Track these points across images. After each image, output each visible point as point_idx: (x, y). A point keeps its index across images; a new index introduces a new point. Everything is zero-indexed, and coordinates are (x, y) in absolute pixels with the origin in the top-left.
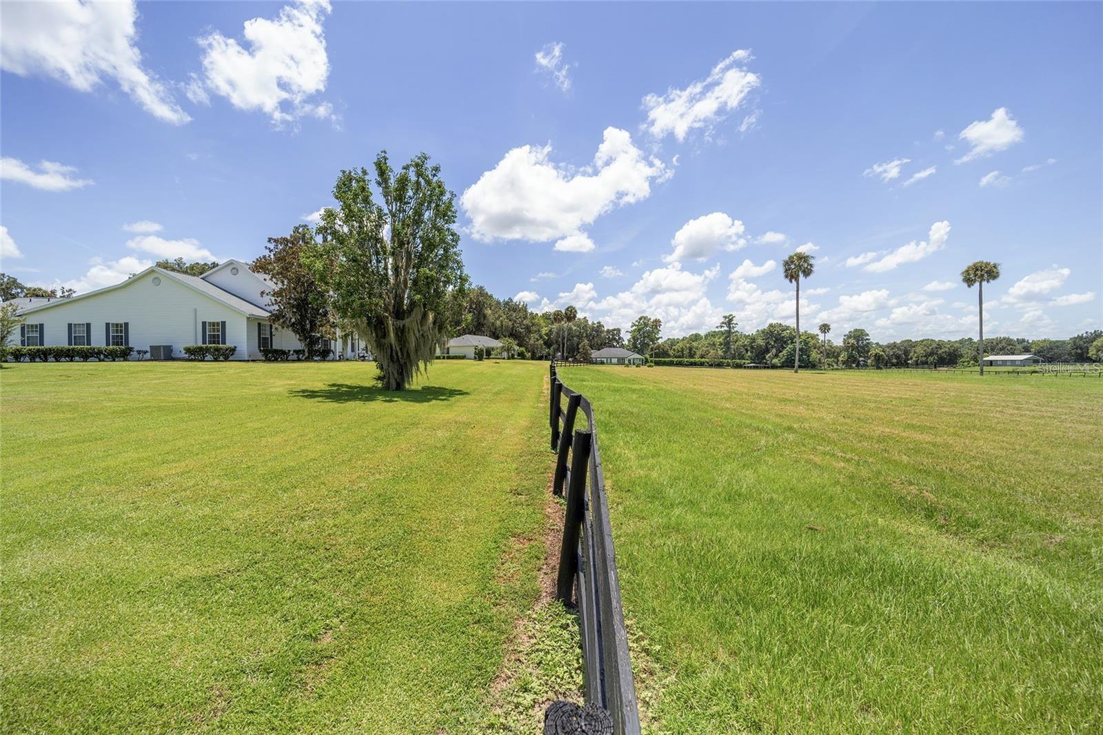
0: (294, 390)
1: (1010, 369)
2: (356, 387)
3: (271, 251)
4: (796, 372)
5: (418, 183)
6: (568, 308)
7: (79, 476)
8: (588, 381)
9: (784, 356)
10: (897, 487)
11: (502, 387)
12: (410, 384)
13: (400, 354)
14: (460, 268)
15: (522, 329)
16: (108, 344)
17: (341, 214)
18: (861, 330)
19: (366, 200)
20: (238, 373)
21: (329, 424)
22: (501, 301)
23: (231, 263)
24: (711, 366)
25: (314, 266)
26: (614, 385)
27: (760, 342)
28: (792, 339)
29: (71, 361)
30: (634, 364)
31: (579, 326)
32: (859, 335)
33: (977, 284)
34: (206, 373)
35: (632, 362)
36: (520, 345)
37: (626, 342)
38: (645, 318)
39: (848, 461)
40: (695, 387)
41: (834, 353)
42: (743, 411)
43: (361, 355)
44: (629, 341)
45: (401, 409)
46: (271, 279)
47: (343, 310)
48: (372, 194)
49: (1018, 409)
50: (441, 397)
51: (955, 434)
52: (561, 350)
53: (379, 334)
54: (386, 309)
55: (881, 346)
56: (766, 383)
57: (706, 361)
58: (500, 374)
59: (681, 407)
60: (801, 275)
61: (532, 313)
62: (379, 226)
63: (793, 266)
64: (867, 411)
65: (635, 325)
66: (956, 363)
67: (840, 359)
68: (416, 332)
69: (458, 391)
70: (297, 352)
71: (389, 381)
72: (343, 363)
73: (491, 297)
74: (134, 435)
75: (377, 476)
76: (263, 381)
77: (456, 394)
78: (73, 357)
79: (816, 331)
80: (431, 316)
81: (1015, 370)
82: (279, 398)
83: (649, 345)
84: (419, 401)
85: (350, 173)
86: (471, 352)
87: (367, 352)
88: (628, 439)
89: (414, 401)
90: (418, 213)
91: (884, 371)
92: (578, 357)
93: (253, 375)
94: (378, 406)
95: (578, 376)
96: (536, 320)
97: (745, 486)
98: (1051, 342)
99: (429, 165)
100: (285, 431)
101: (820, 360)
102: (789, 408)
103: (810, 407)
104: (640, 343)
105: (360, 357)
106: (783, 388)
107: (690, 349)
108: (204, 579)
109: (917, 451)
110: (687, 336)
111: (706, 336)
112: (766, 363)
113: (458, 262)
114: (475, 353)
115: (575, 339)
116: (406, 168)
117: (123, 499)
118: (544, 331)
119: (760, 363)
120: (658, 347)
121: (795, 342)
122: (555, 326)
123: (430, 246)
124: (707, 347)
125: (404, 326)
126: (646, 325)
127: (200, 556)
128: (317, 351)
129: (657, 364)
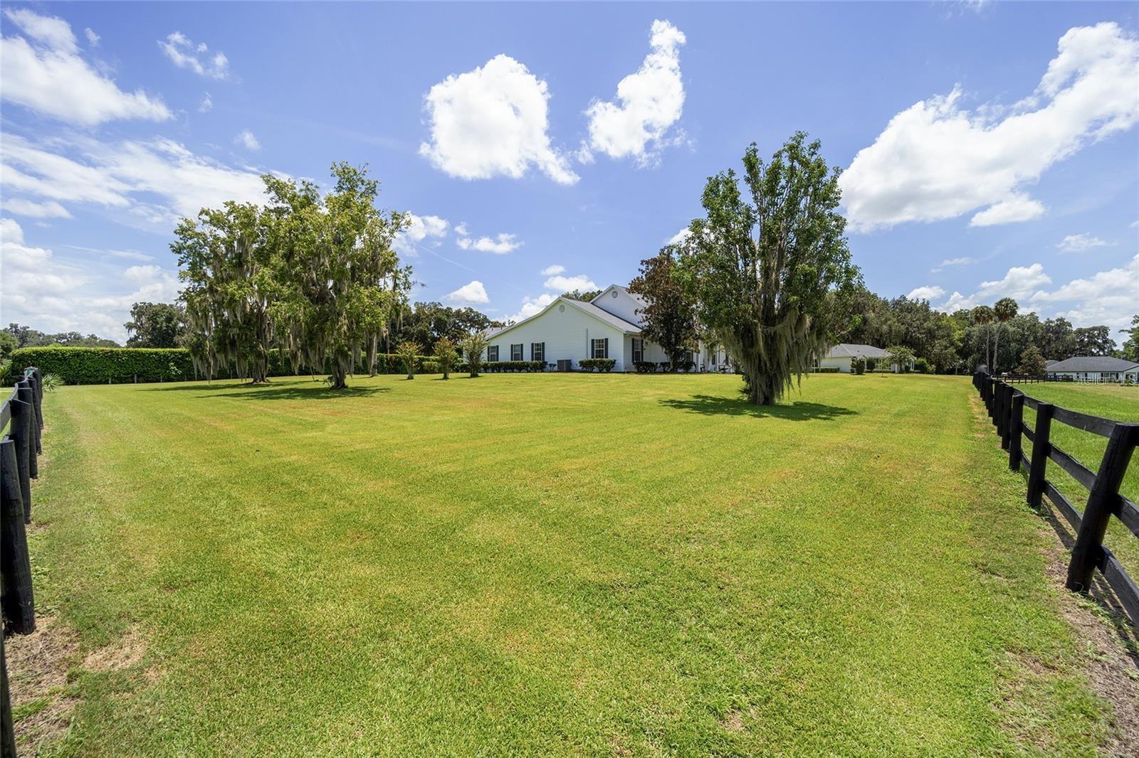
0: (663, 400)
2: (720, 400)
3: (643, 272)
5: (792, 168)
6: (1001, 302)
7: (513, 461)
11: (904, 407)
12: (780, 399)
13: (768, 365)
14: (846, 258)
15: (920, 333)
16: (532, 360)
17: (709, 222)
19: (735, 202)
20: (618, 383)
21: (700, 436)
22: (889, 301)
23: (612, 288)
25: (683, 278)
29: (513, 372)
31: (1020, 326)
34: (594, 382)
36: (917, 355)
43: (722, 367)
44: (1127, 345)
45: (772, 425)
46: (643, 298)
47: (709, 320)
48: (740, 193)
50: (819, 416)
52: (987, 359)
53: (747, 343)
54: (755, 316)
58: (897, 391)
61: (936, 313)
62: (748, 227)
68: (789, 339)
69: (841, 409)
70: (663, 364)
71: (756, 396)
72: (705, 375)
73: (875, 296)
74: (547, 430)
75: (763, 504)
76: (637, 390)
77: (840, 413)
78: (513, 369)
80: (808, 320)
82: (652, 407)
84: (793, 419)
85: (717, 177)
86: (847, 364)
87: (727, 364)
89: (788, 418)
90: (793, 202)
92: (1019, 370)
93: (629, 385)
94: (746, 421)
96: (944, 322)
99: (806, 144)
100: (659, 439)
105: (720, 370)
108: (601, 587)
113: (843, 252)
114: (853, 366)
115: (1013, 344)
116: (778, 155)
117: (540, 486)
118: (957, 335)
122: (977, 328)
123: (807, 236)
125: (775, 333)
127: (597, 558)
128: (681, 363)
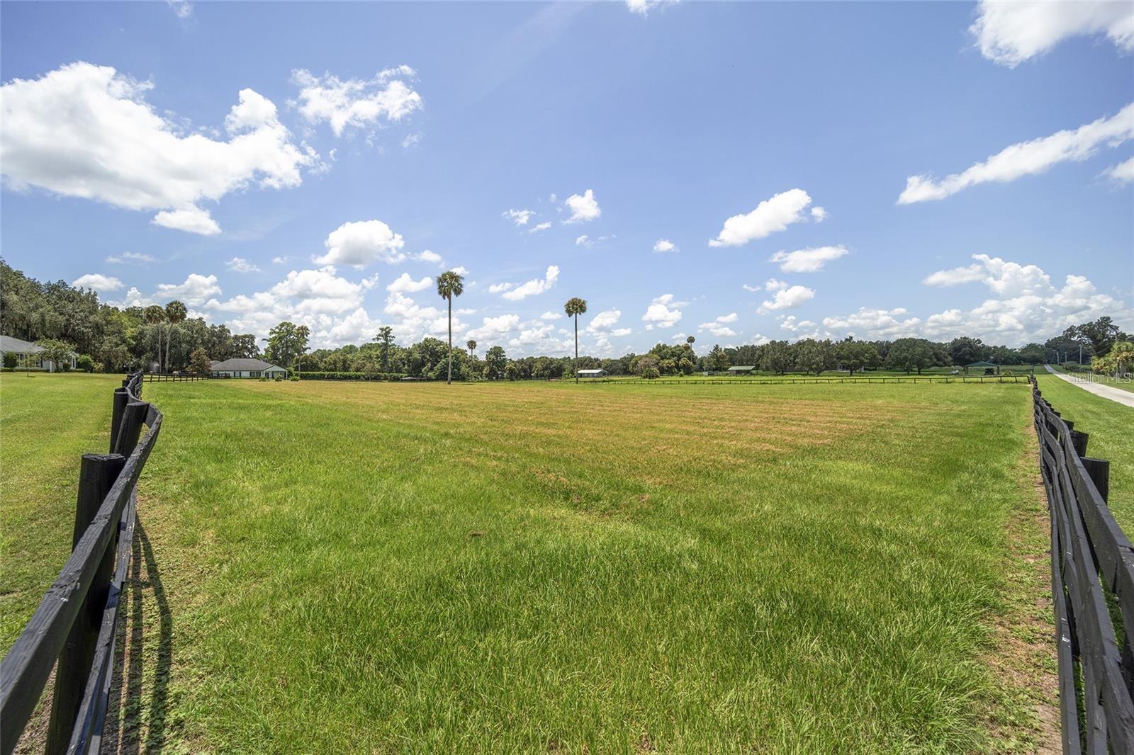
1: (591, 379)
4: (449, 383)
6: (172, 304)
8: (199, 398)
9: (438, 369)
10: (539, 477)
15: (85, 327)
18: (499, 347)
22: (42, 283)
24: (367, 379)
26: (240, 401)
27: (417, 355)
28: (445, 353)
30: (273, 377)
31: (190, 328)
32: (497, 352)
33: (574, 315)
35: (270, 376)
36: (81, 351)
37: (262, 352)
38: (288, 325)
39: (499, 459)
40: (349, 400)
41: (479, 366)
42: (401, 421)
44: (267, 351)
49: (602, 406)
51: (569, 427)
52: (160, 358)
55: (513, 362)
56: (422, 394)
57: (362, 375)
59: (329, 421)
60: (453, 293)
61: (106, 307)
63: (446, 284)
64: (508, 414)
65: (275, 332)
66: (561, 375)
67: (484, 372)
79: (465, 347)
81: (594, 380)
83: (293, 357)
88: (252, 466)
91: (516, 381)
92: (189, 369)
95: (182, 393)
96: (114, 317)
97: (403, 502)
98: (612, 361)
101: (468, 373)
102: (445, 415)
103: (463, 413)
104: (281, 354)
106: (438, 398)
107: (344, 362)
109: (549, 443)
110: (341, 348)
111: (362, 348)
112: (422, 377)
115: (183, 345)
118: (129, 333)
119: (416, 377)
120: (306, 359)
121: (448, 357)
122: (150, 328)
124: (363, 360)
126: (290, 333)
129: (303, 377)
